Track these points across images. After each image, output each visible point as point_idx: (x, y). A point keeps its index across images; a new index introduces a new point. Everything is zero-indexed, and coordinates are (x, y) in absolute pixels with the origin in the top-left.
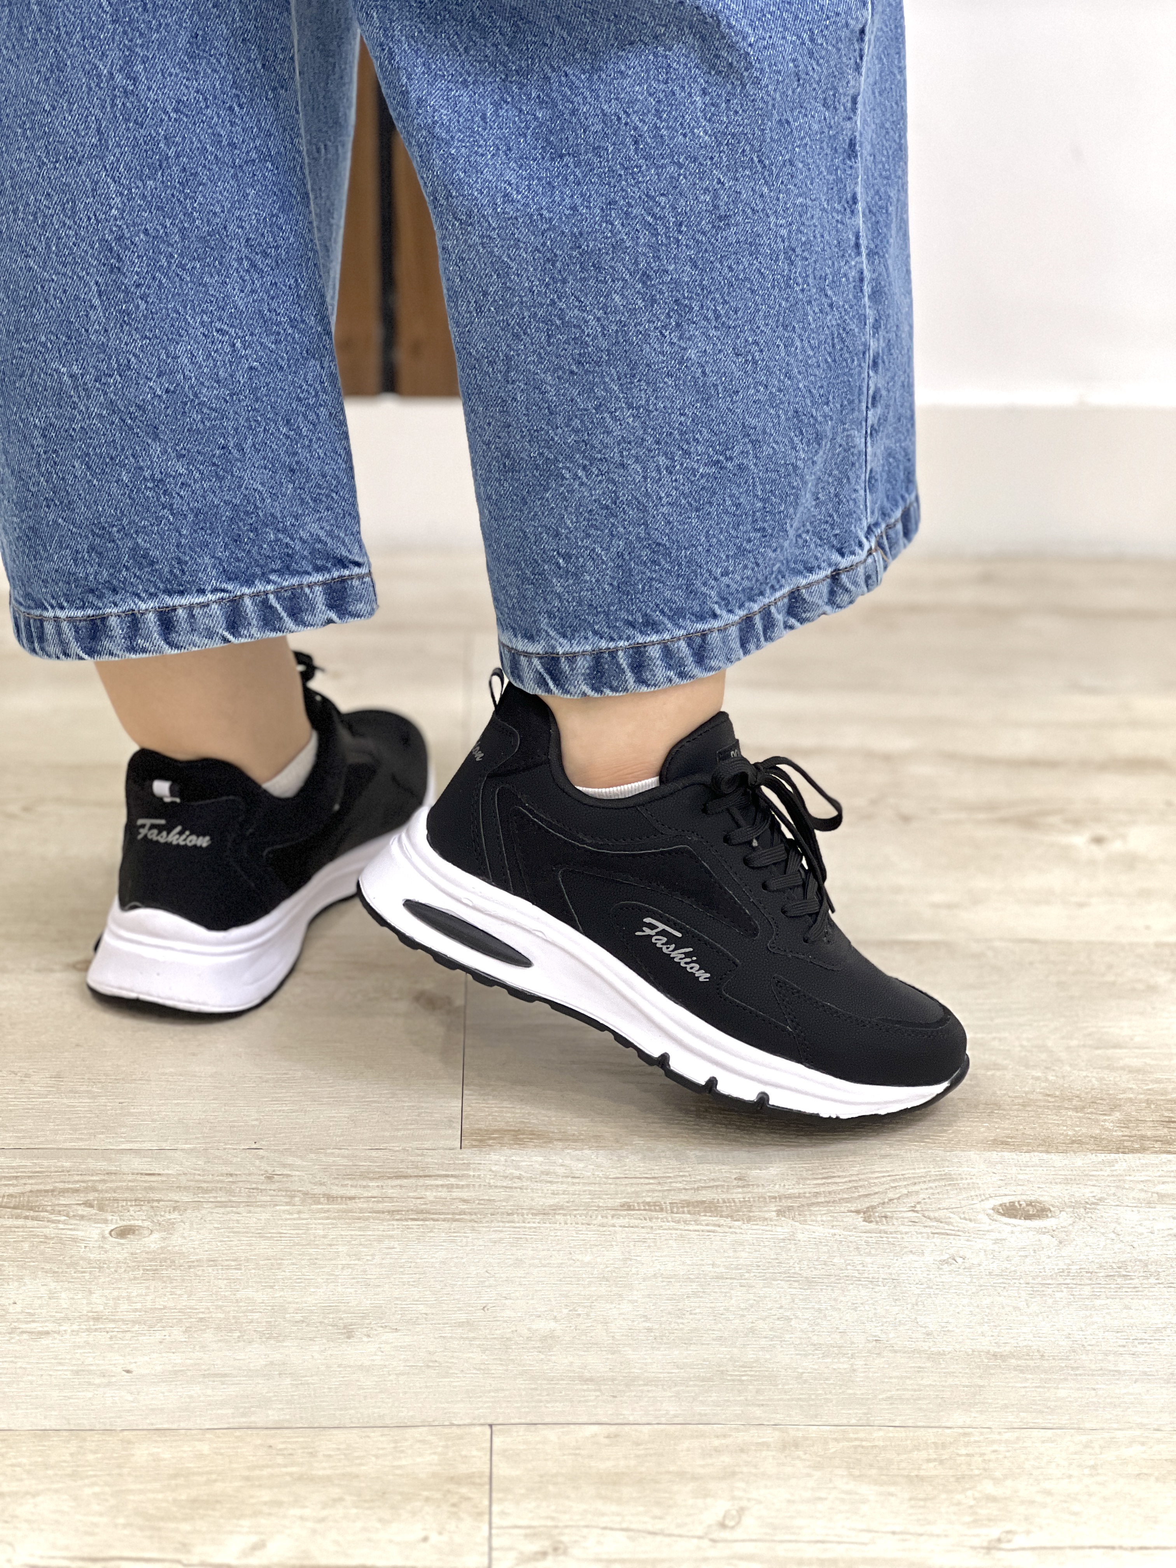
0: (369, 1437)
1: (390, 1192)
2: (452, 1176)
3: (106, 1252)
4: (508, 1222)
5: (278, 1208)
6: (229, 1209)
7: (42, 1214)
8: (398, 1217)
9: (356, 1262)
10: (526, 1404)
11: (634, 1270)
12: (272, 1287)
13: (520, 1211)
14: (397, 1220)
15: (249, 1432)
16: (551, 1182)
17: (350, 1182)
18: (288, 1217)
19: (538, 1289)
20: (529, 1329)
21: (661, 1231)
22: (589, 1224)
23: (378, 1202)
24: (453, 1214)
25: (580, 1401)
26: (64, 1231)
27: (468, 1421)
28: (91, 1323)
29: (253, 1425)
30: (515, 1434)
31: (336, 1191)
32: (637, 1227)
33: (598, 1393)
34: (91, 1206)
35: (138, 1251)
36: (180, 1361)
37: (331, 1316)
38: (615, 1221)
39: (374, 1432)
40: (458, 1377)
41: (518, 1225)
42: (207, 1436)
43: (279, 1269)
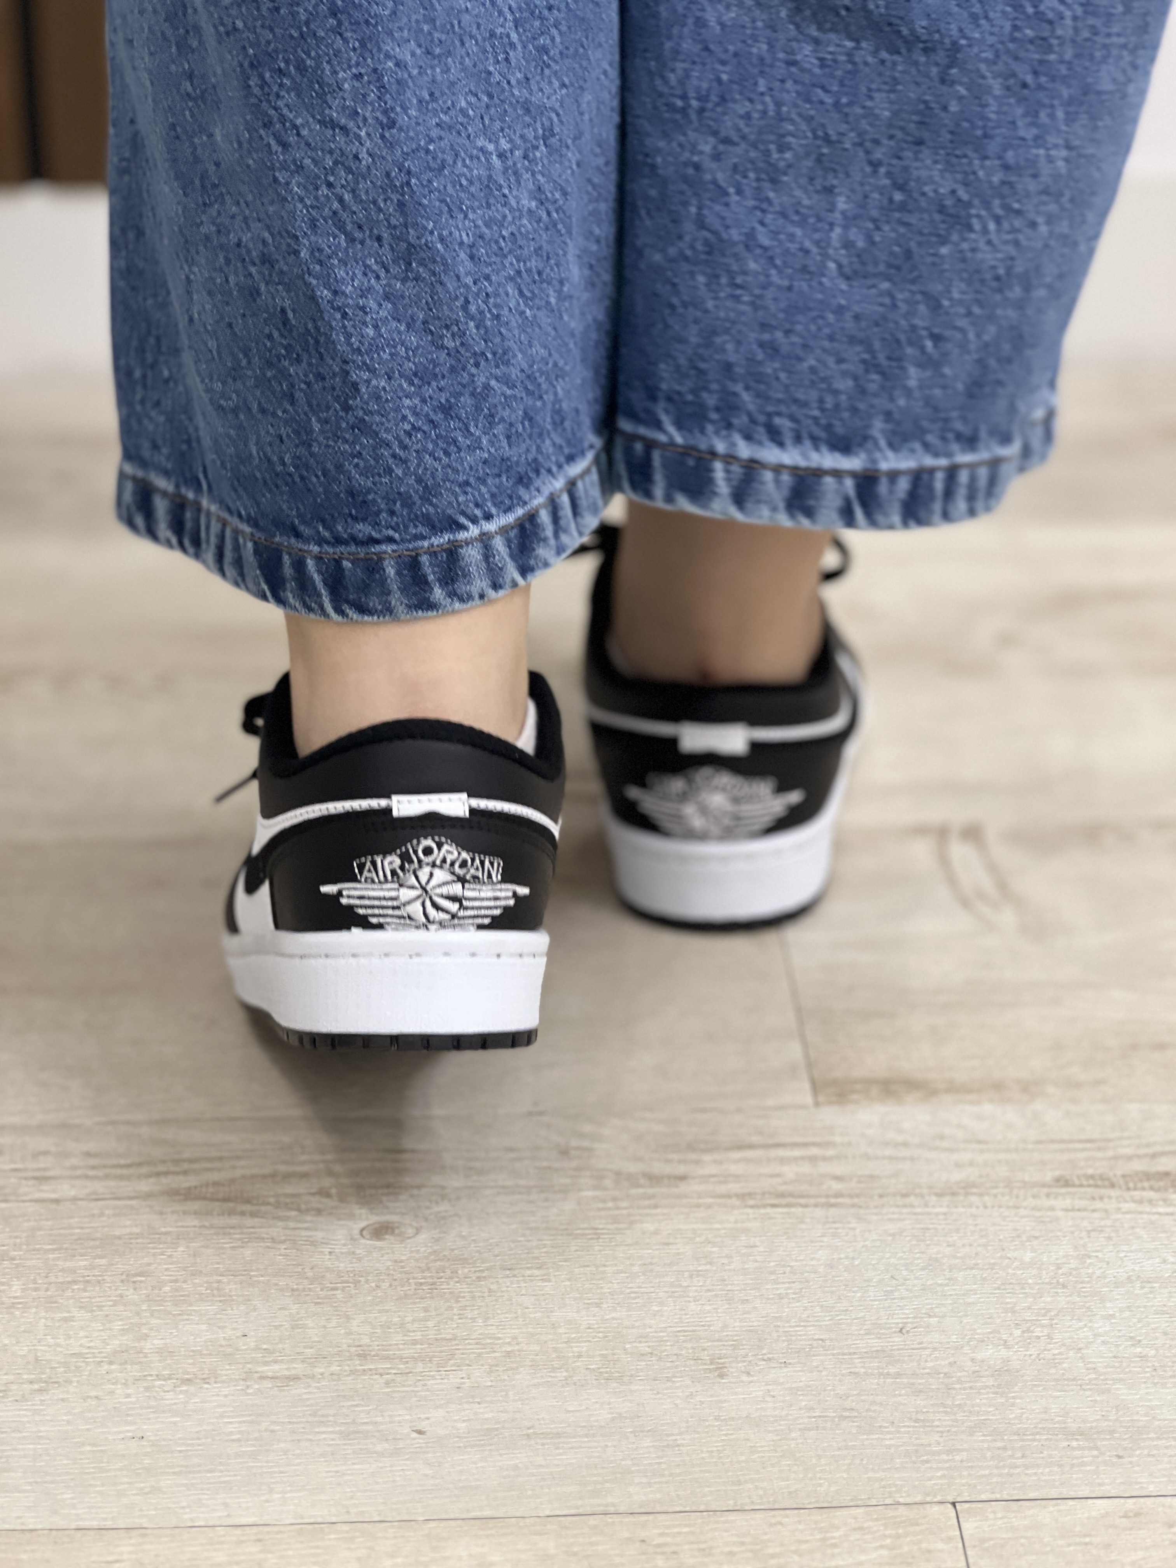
0: (780, 1523)
1: (734, 1168)
2: (814, 1144)
3: (359, 1260)
4: (905, 1206)
5: (584, 1194)
6: (518, 1197)
7: (263, 1208)
8: (751, 1202)
9: (708, 1267)
10: (995, 1471)
11: (1098, 1273)
12: (598, 1305)
13: (917, 1191)
14: (752, 1207)
15: (609, 1519)
16: (951, 1150)
17: (675, 1156)
18: (601, 1205)
19: (970, 1300)
20: (973, 1360)
21: (1120, 1216)
22: (1017, 1208)
23: (720, 1182)
24: (827, 1196)
25: (1073, 1466)
26: (297, 1232)
27: (919, 1498)
28: (358, 1362)
29: (612, 1509)
30: (991, 1516)
31: (659, 1168)
32: (1085, 1210)
33: (1095, 1453)
34: (328, 1195)
35: (403, 1258)
36: (490, 1415)
37: (689, 1345)
38: (1052, 1202)
39: (787, 1516)
40: (888, 1433)
41: (919, 1210)
42: (549, 1527)
43: (601, 1279)
